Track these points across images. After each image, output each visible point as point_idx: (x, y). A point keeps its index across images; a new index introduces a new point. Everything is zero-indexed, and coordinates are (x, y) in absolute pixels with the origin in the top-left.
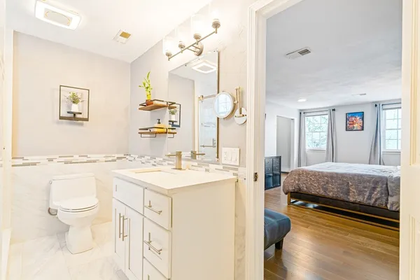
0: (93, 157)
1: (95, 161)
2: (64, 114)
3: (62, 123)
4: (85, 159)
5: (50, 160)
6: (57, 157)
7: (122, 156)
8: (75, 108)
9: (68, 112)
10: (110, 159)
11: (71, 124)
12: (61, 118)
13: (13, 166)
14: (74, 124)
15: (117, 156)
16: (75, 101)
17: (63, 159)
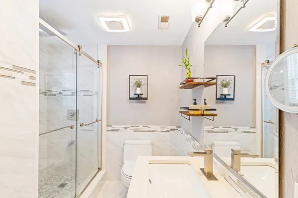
0: (152, 127)
1: (153, 131)
2: (132, 96)
3: (132, 102)
4: (146, 129)
5: (126, 128)
6: (129, 126)
7: (175, 127)
8: (139, 91)
9: (134, 94)
10: (165, 130)
11: (138, 102)
12: (131, 99)
13: (107, 131)
14: (139, 102)
15: (170, 127)
16: (139, 85)
17: (133, 128)
